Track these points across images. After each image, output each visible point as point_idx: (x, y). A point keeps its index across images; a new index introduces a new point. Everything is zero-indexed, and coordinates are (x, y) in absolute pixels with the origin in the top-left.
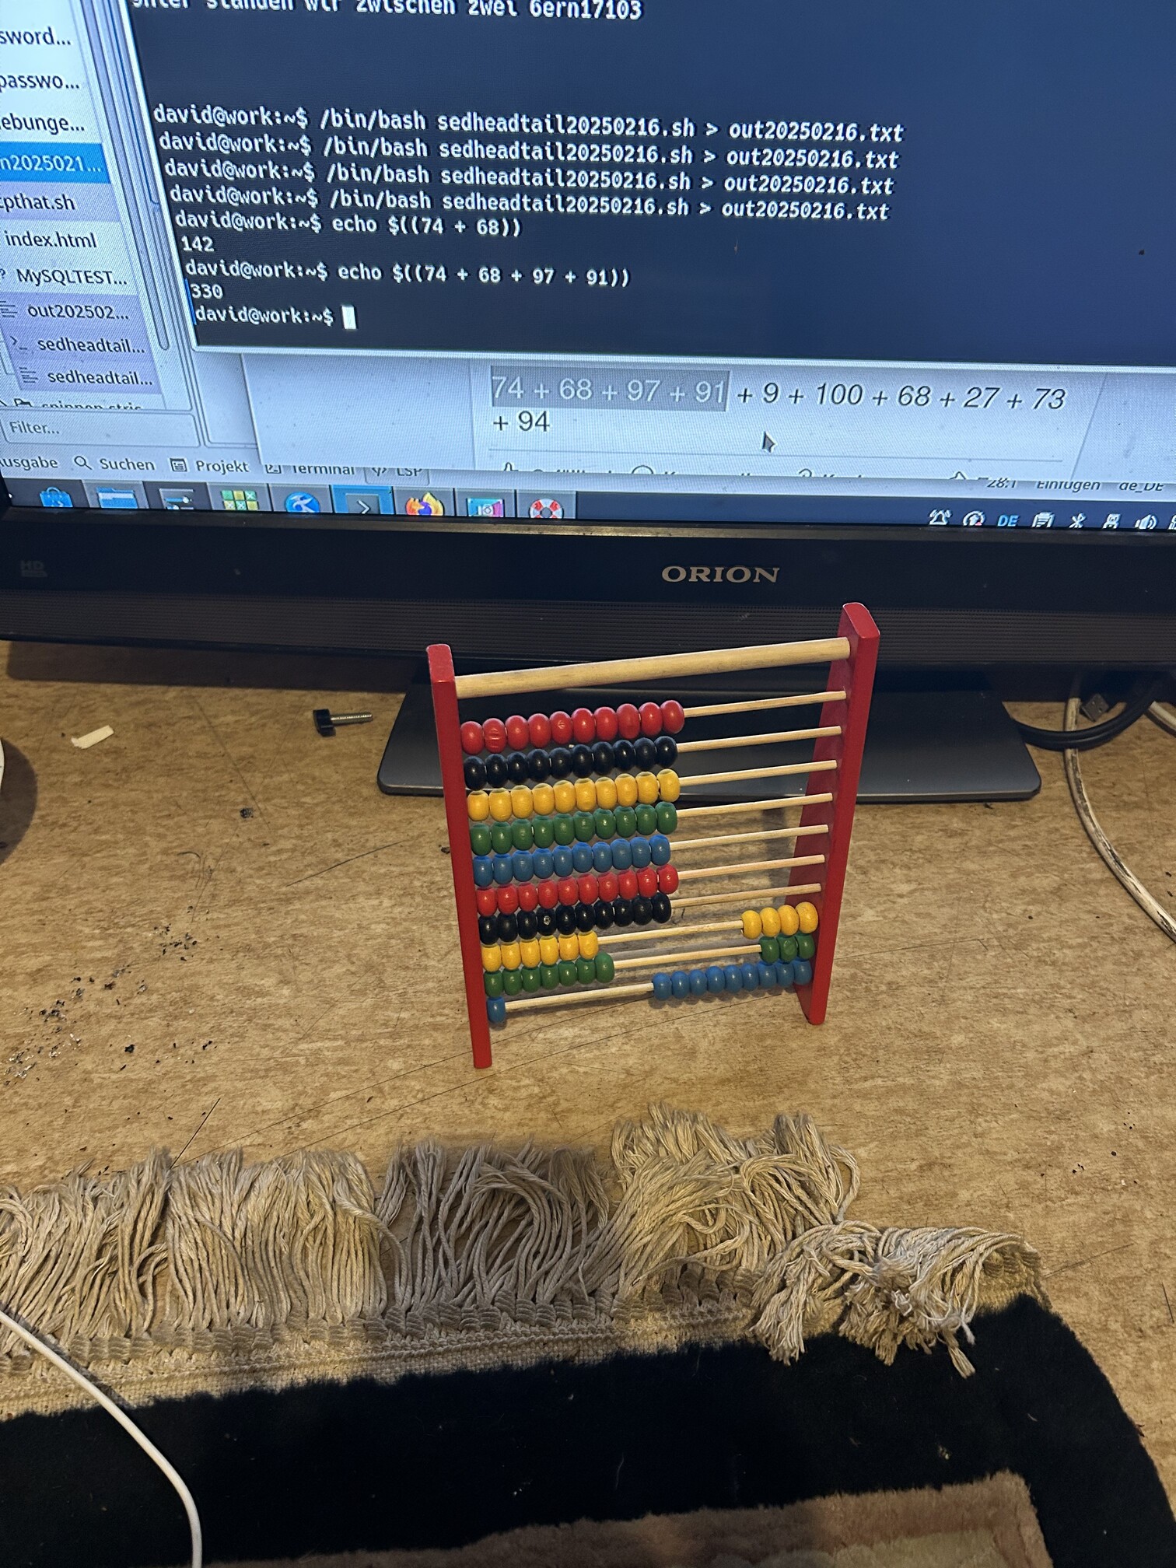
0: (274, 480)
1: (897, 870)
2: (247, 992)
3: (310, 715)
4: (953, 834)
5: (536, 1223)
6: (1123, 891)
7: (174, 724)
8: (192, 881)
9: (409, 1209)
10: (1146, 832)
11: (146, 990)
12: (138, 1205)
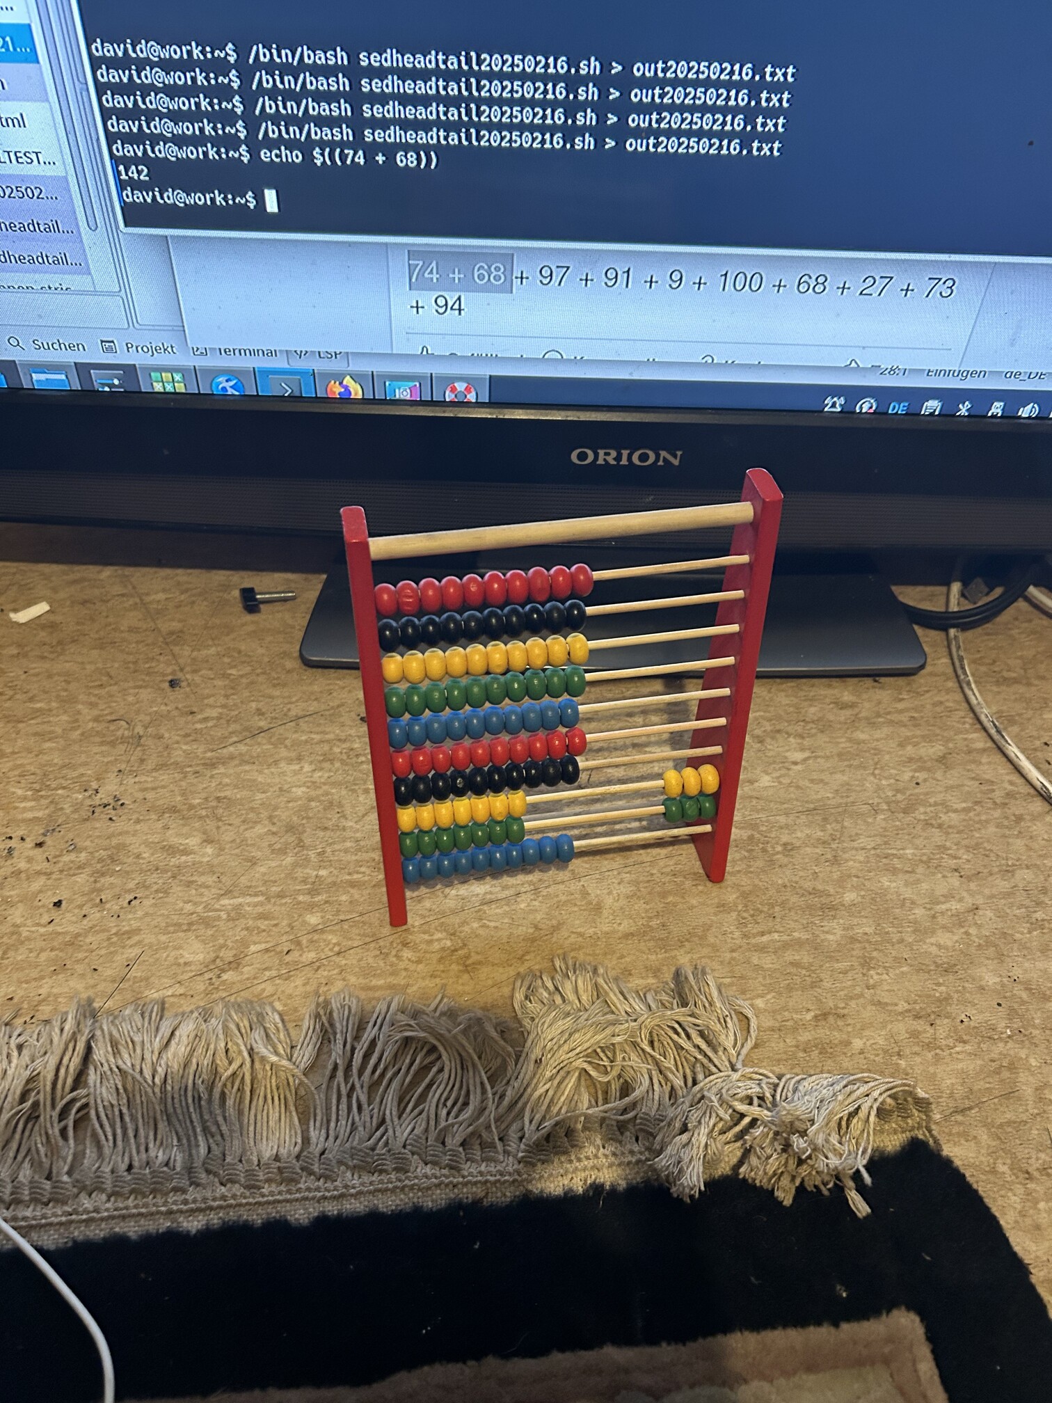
0: (200, 362)
1: (791, 739)
2: (171, 850)
3: (236, 593)
4: (844, 706)
5: (446, 1070)
6: (1004, 759)
7: (108, 601)
8: (121, 746)
9: (324, 1057)
10: (1024, 705)
11: (74, 848)
12: (58, 1052)
